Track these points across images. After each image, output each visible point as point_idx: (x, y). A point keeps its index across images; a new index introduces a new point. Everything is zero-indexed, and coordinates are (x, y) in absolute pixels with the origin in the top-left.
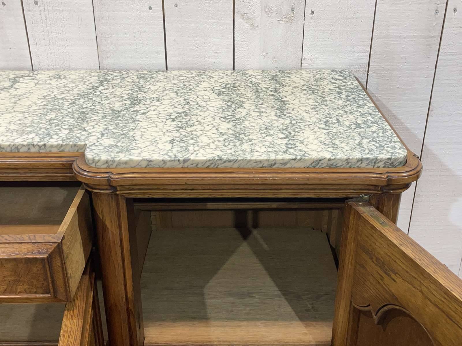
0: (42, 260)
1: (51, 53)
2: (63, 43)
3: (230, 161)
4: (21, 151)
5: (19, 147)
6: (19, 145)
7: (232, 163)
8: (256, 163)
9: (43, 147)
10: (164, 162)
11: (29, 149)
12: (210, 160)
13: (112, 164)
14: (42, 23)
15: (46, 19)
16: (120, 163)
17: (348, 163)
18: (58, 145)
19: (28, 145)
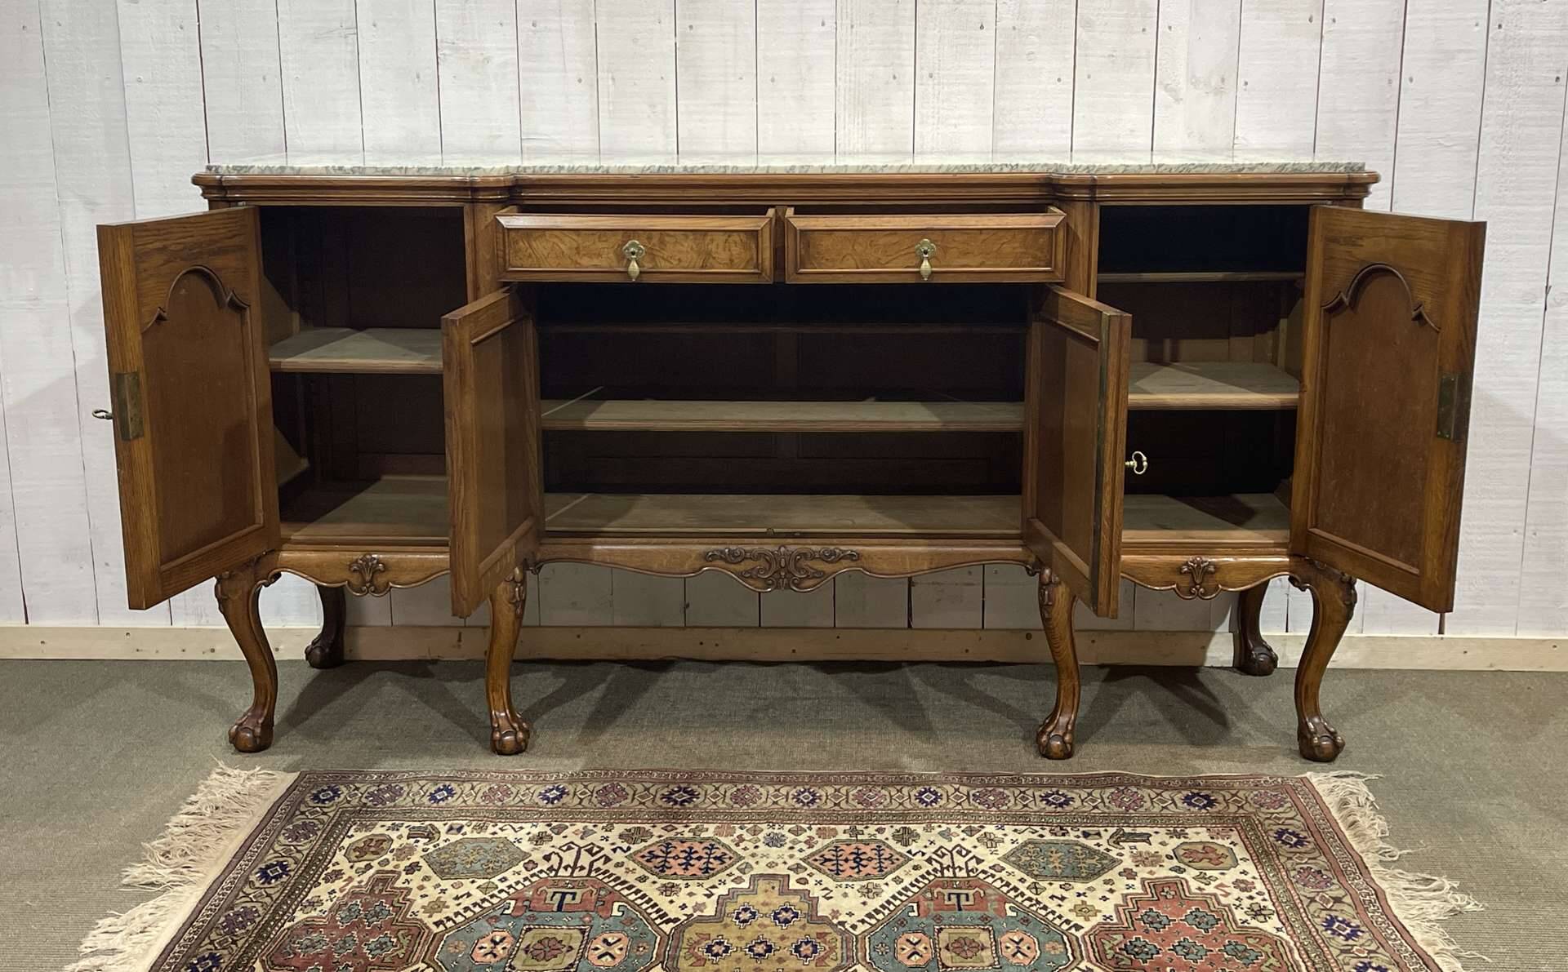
0: (1051, 229)
3: (1201, 166)
4: (994, 171)
9: (1016, 167)
10: (1141, 167)
11: (1001, 169)
13: (1093, 170)
14: (934, 98)
15: (939, 94)
16: (1101, 168)
18: (1030, 164)
19: (1001, 165)
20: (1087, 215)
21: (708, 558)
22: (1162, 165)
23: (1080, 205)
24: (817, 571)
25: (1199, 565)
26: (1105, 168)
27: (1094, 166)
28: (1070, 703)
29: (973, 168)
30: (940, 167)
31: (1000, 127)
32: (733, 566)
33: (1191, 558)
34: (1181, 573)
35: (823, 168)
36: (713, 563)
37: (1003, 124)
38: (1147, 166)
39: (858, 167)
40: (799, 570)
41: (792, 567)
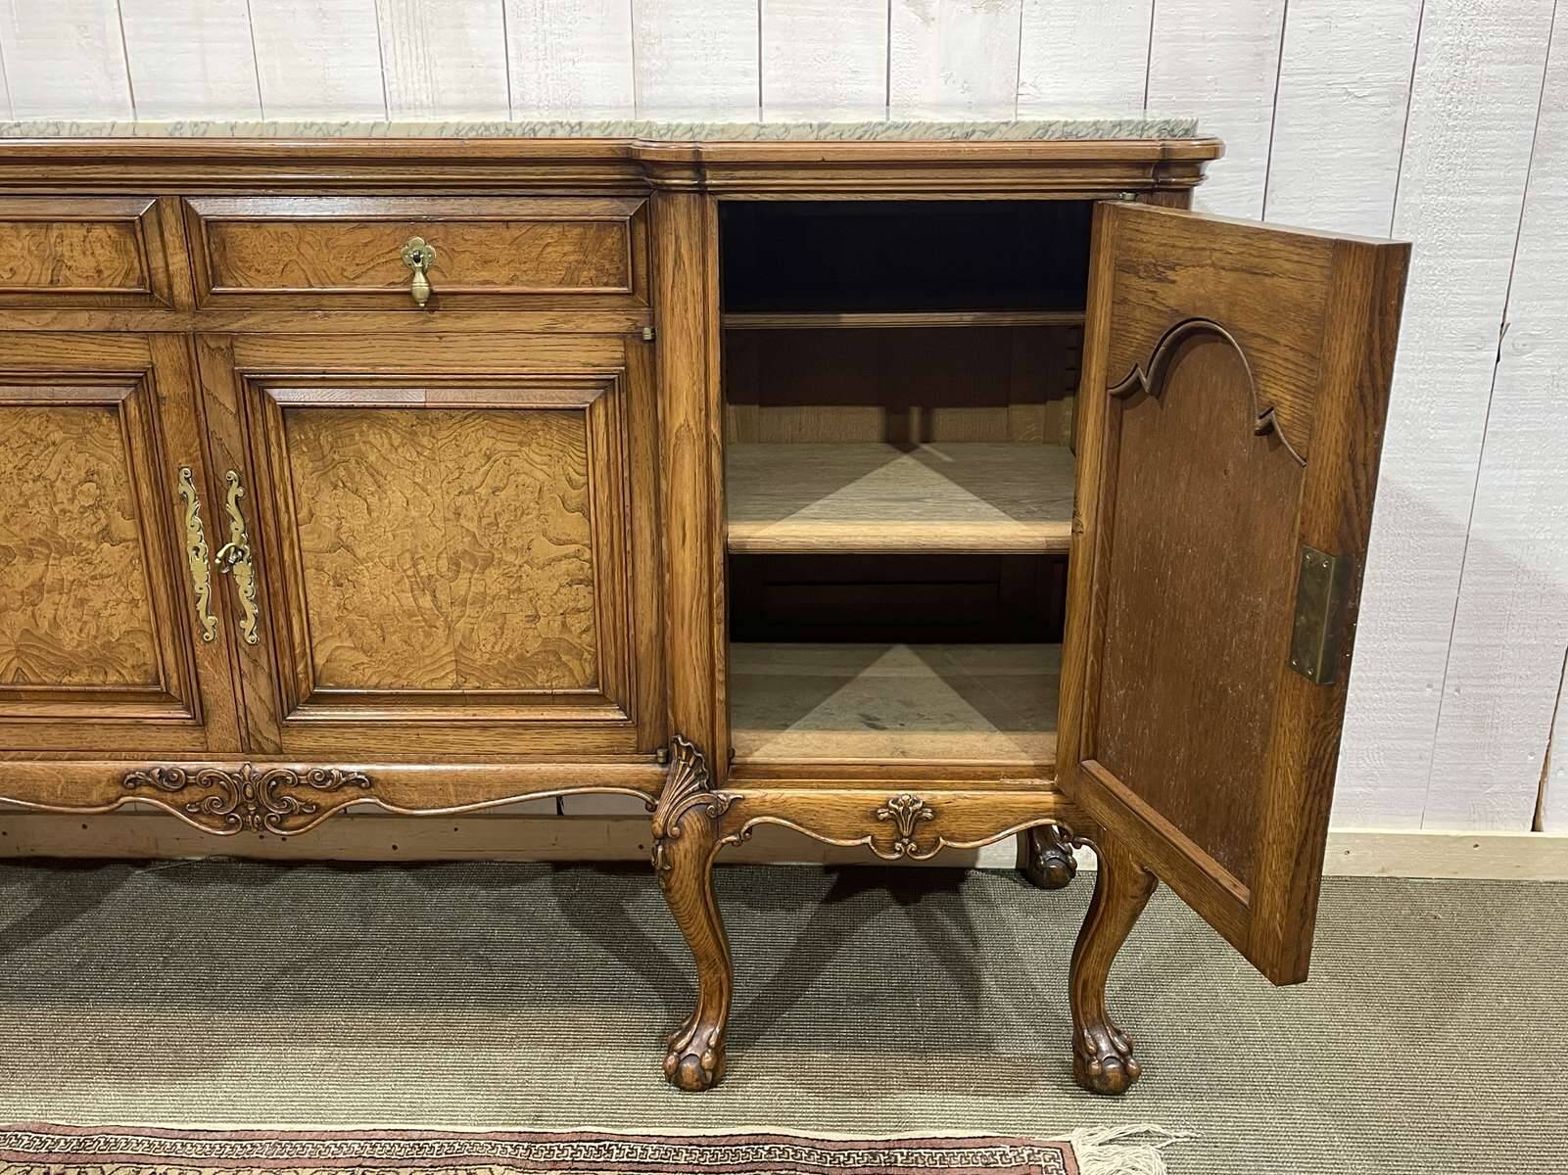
1: (547, 75)
2: (570, 54)
4: (539, 136)
5: (537, 128)
6: (538, 123)
7: (900, 130)
8: (940, 132)
9: (577, 128)
11: (553, 131)
12: (863, 125)
13: (699, 133)
14: (535, 15)
15: (543, 8)
16: (713, 131)
17: (1097, 130)
18: (603, 123)
19: (552, 124)
20: (696, 217)
21: (129, 783)
22: (827, 125)
23: (682, 198)
24: (308, 804)
25: (906, 809)
26: (723, 130)
27: (703, 126)
28: (715, 1003)
29: (502, 130)
30: (443, 127)
31: (645, 65)
32: (169, 796)
33: (894, 794)
34: (878, 820)
35: (233, 127)
36: (137, 791)
37: (649, 60)
38: (798, 126)
39: (297, 125)
40: (280, 801)
41: (264, 798)
